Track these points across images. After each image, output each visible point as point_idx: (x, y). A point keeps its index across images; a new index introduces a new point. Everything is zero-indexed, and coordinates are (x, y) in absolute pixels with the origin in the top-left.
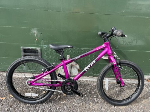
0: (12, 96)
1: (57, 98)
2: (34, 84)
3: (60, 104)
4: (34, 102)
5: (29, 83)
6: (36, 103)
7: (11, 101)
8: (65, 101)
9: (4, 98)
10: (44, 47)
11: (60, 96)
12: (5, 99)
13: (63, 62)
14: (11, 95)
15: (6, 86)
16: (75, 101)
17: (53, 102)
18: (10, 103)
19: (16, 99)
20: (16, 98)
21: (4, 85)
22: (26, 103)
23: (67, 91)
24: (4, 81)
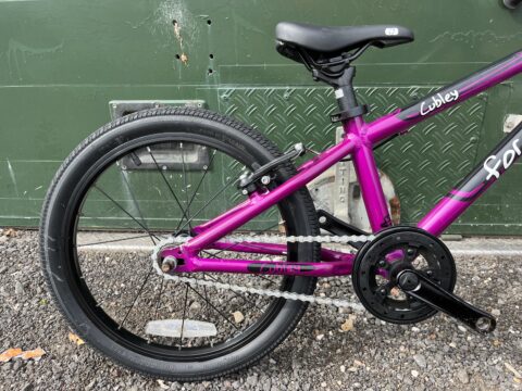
0: (81, 342)
1: (310, 343)
2: (195, 261)
3: (339, 376)
4: (197, 366)
5: (170, 259)
6: (210, 376)
7: (72, 365)
8: (360, 359)
9: (38, 353)
10: (221, 92)
11: (327, 336)
12: (44, 356)
13: (357, 133)
14: (73, 337)
15: (49, 294)
16: (419, 359)
17: (296, 367)
18: (68, 379)
19: (98, 357)
20: (98, 348)
21: (39, 290)
22: (152, 376)
23: (387, 301)
24: (37, 270)
